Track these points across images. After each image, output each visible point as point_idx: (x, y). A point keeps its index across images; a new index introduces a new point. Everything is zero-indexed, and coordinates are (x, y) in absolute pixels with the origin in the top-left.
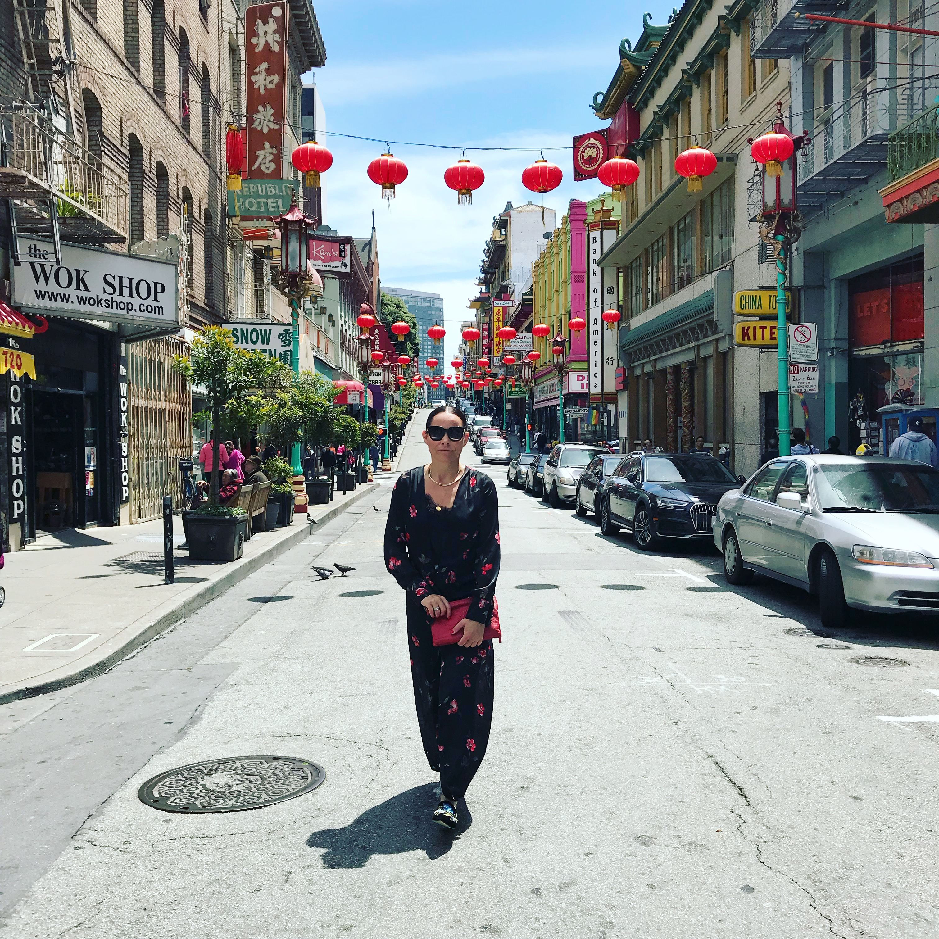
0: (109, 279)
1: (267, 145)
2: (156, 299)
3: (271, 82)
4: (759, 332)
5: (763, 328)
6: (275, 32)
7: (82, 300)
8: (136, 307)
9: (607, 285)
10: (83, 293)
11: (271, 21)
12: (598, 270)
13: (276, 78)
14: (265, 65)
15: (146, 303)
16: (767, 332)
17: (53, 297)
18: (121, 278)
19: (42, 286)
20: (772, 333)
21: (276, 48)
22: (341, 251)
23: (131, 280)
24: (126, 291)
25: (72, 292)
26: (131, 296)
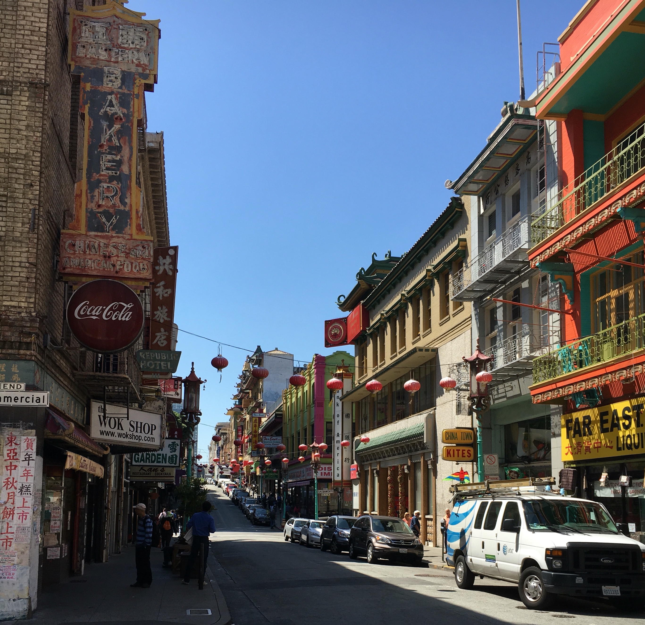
0: (132, 423)
1: (162, 330)
2: (152, 434)
3: (166, 293)
4: (456, 452)
5: (458, 450)
6: (170, 264)
7: (120, 435)
8: (143, 438)
9: (345, 412)
10: (120, 431)
11: (168, 257)
12: (340, 403)
13: (169, 291)
14: (162, 283)
15: (147, 436)
16: (460, 452)
17: (107, 434)
18: (137, 422)
19: (103, 428)
20: (463, 453)
21: (171, 273)
22: (175, 385)
23: (141, 423)
24: (139, 429)
25: (116, 431)
26: (141, 432)
